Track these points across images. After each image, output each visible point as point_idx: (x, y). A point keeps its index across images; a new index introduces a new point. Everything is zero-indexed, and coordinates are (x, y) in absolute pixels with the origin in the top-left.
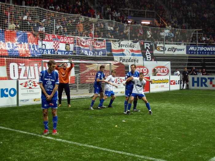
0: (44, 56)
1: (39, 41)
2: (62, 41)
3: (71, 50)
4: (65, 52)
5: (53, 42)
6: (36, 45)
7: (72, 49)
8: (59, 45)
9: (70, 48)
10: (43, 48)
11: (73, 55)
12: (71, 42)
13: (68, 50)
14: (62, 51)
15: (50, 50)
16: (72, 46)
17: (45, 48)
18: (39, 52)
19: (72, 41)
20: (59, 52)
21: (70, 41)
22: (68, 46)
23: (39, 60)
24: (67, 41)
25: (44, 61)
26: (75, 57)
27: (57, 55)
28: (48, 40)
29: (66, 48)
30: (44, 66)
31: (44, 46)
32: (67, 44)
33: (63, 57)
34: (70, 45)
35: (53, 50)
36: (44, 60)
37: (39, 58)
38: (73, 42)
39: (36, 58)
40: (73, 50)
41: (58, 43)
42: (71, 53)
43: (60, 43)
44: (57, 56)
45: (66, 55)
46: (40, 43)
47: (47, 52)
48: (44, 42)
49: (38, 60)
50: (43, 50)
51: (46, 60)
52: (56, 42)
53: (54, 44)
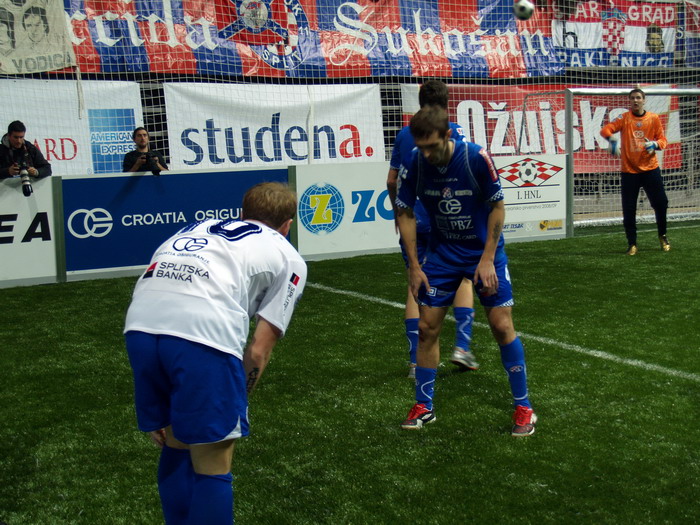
0: (574, 73)
1: (553, 21)
2: (636, 19)
3: (666, 51)
4: (645, 56)
5: (600, 24)
6: (545, 38)
7: (669, 48)
8: (622, 33)
9: (663, 44)
10: (567, 46)
11: (674, 68)
12: (667, 21)
13: (654, 50)
14: (635, 55)
15: (593, 54)
16: (669, 36)
17: (576, 45)
18: (555, 61)
19: (669, 16)
20: (624, 60)
21: (661, 17)
22: (655, 35)
23: (558, 88)
24: (652, 16)
25: (573, 90)
26: (681, 73)
27: (618, 68)
28: (586, 16)
29: (648, 44)
30: (575, 109)
31: (570, 37)
32: (654, 29)
33: (640, 77)
34: (664, 30)
35: (601, 53)
36: (574, 87)
37: (558, 80)
38: (672, 20)
39: (547, 79)
40: (672, 50)
41: (619, 26)
42: (667, 58)
43: (627, 27)
44: (620, 71)
45: (652, 68)
46: (557, 29)
47: (583, 61)
48: (571, 26)
49: (553, 88)
50: (569, 52)
51: (580, 87)
52: (611, 25)
53: (606, 32)
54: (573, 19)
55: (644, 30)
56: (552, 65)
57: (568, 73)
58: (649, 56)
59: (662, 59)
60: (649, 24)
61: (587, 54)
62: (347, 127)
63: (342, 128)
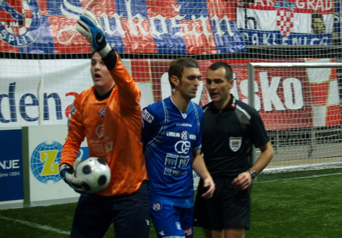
0: (255, 50)
1: (238, 8)
2: (302, 7)
3: (327, 32)
4: (310, 37)
5: (275, 12)
6: (231, 22)
7: (329, 29)
8: (292, 20)
9: (324, 27)
10: (249, 28)
11: (332, 46)
12: (327, 9)
13: (318, 33)
14: (302, 36)
15: (269, 35)
16: (328, 20)
17: (255, 28)
18: (239, 41)
19: (329, 5)
20: (295, 40)
21: (322, 6)
22: (318, 20)
23: (243, 62)
24: (315, 5)
25: (254, 64)
26: (336, 50)
27: (290, 46)
28: (263, 5)
29: (313, 27)
30: (256, 80)
31: (251, 22)
32: (317, 15)
33: (307, 52)
34: (325, 16)
36: (256, 61)
37: (243, 56)
38: (330, 8)
39: (234, 56)
40: (331, 32)
42: (327, 38)
43: (295, 14)
44: (292, 49)
45: (316, 46)
46: (240, 15)
47: (261, 41)
48: (251, 13)
49: (239, 62)
50: (250, 33)
51: (260, 61)
52: (282, 13)
54: (253, 8)
55: (309, 15)
56: (238, 44)
57: (251, 50)
58: (314, 37)
59: (324, 38)
60: (313, 11)
61: (265, 35)
62: (71, 94)
63: (67, 95)
